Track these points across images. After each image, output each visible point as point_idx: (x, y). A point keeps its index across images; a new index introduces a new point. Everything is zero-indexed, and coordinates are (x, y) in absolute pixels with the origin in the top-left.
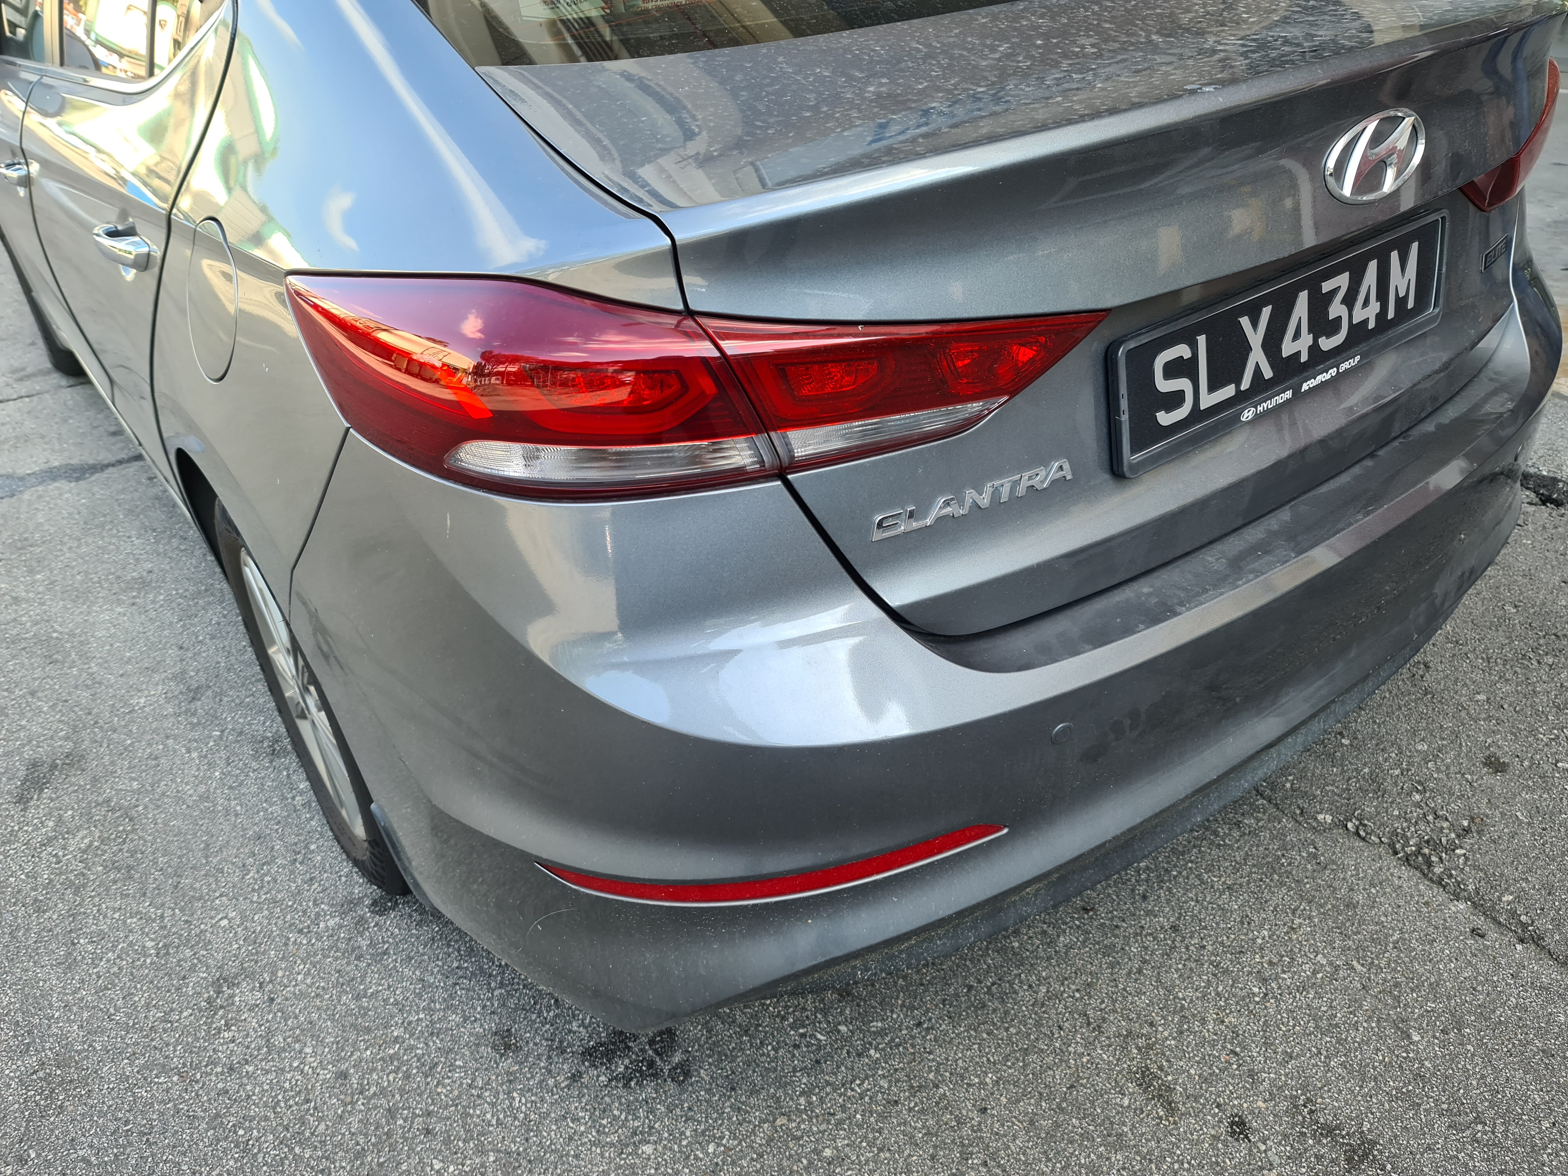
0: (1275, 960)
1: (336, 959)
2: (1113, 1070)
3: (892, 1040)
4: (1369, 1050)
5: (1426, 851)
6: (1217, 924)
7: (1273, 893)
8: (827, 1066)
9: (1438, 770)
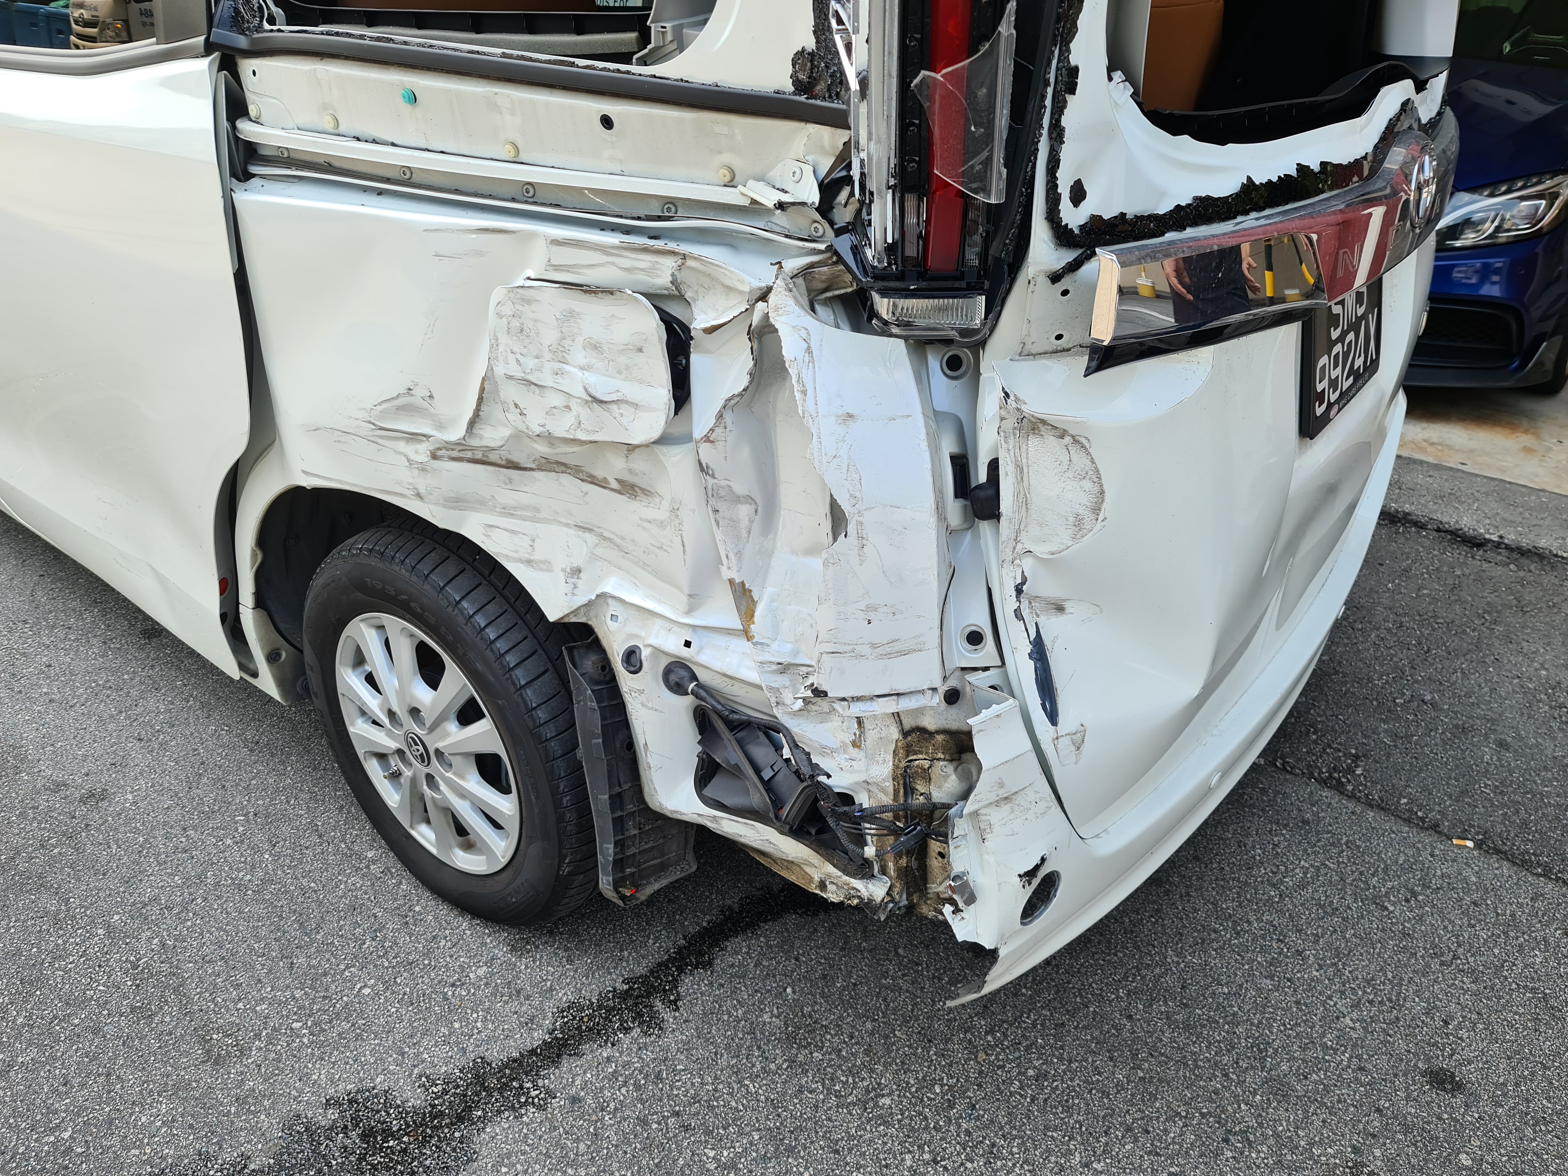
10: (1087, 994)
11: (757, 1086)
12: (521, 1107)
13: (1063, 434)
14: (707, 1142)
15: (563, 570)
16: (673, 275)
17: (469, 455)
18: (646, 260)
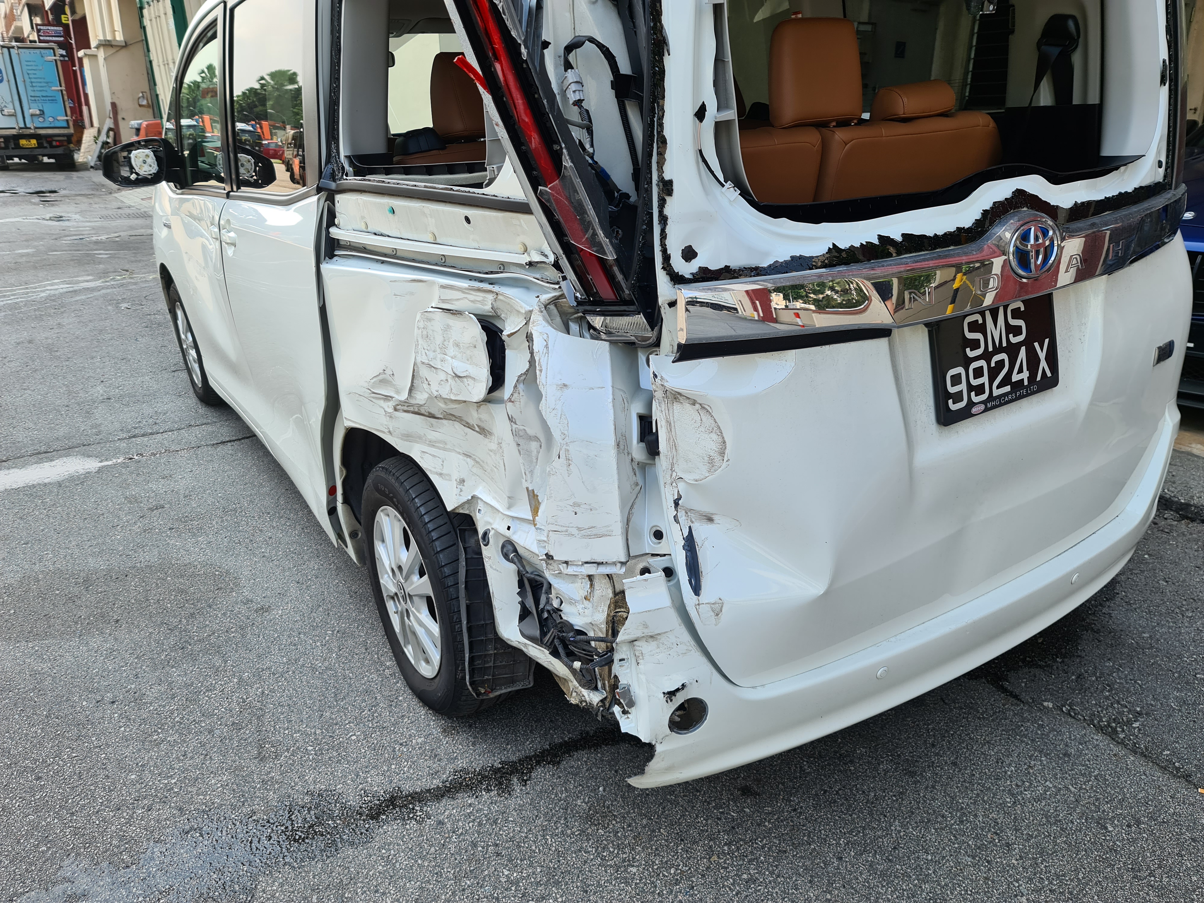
0: (1019, 784)
1: (426, 760)
2: (920, 840)
3: (779, 818)
4: (1080, 836)
5: (1114, 725)
6: (982, 762)
7: (1017, 746)
8: (739, 830)
9: (1120, 678)
10: (814, 836)
11: (553, 840)
12: (408, 820)
13: (694, 403)
14: (507, 865)
15: (456, 480)
16: (492, 304)
17: (411, 409)
18: (480, 296)
